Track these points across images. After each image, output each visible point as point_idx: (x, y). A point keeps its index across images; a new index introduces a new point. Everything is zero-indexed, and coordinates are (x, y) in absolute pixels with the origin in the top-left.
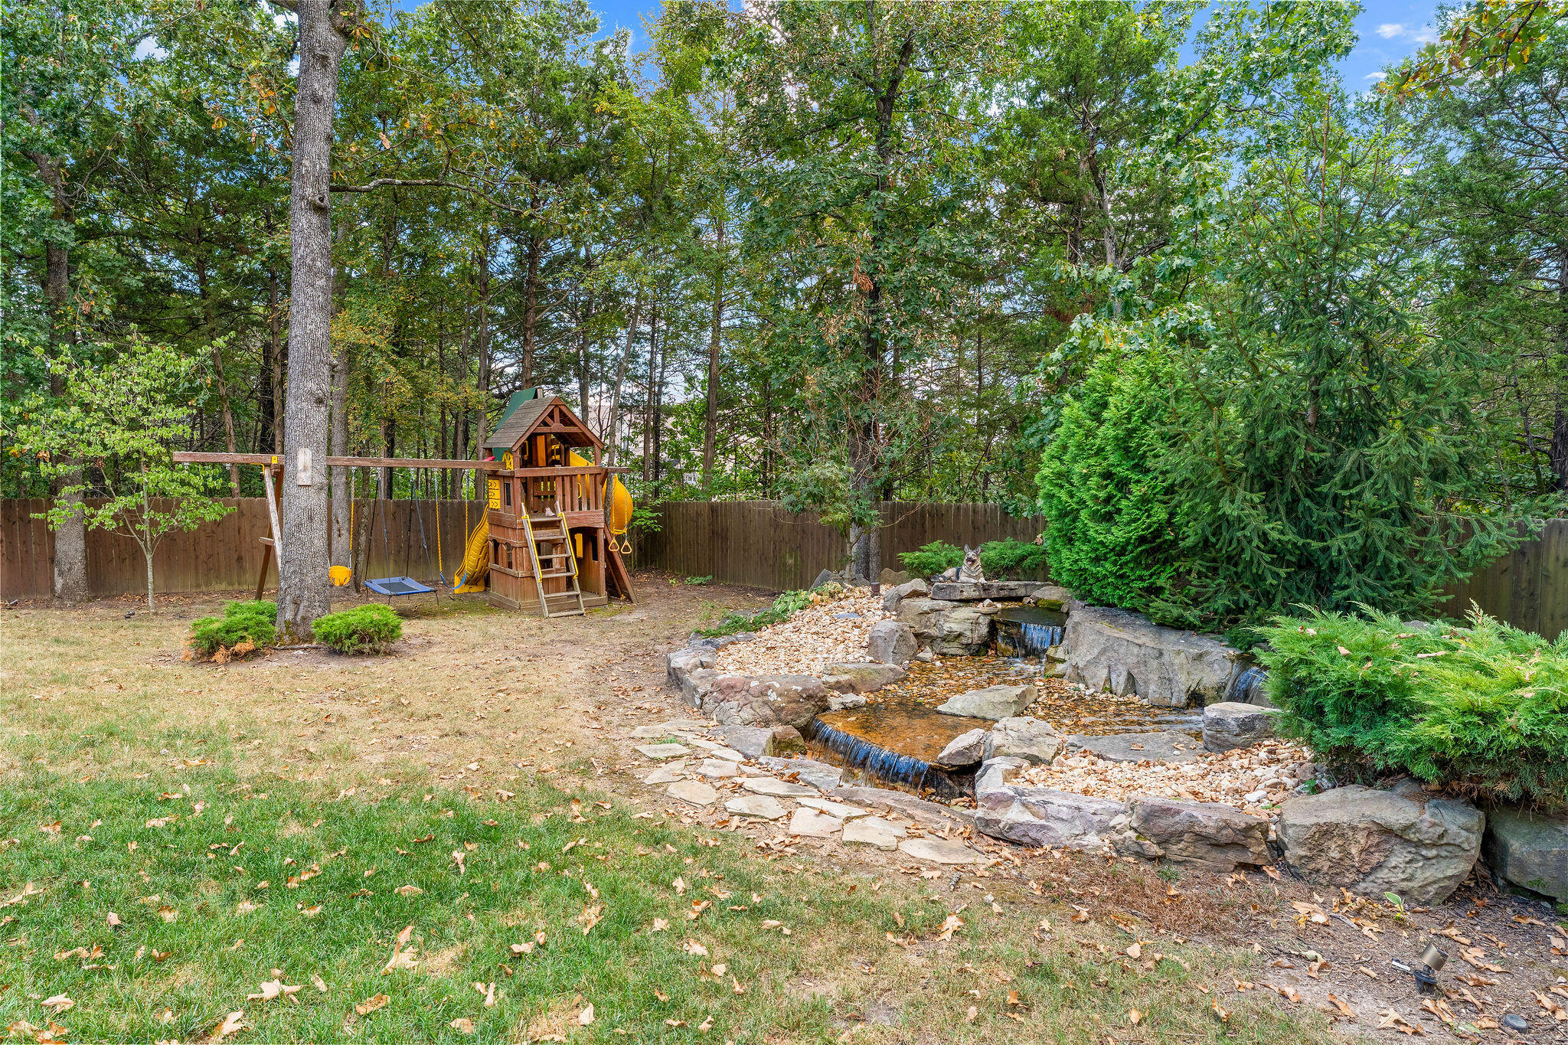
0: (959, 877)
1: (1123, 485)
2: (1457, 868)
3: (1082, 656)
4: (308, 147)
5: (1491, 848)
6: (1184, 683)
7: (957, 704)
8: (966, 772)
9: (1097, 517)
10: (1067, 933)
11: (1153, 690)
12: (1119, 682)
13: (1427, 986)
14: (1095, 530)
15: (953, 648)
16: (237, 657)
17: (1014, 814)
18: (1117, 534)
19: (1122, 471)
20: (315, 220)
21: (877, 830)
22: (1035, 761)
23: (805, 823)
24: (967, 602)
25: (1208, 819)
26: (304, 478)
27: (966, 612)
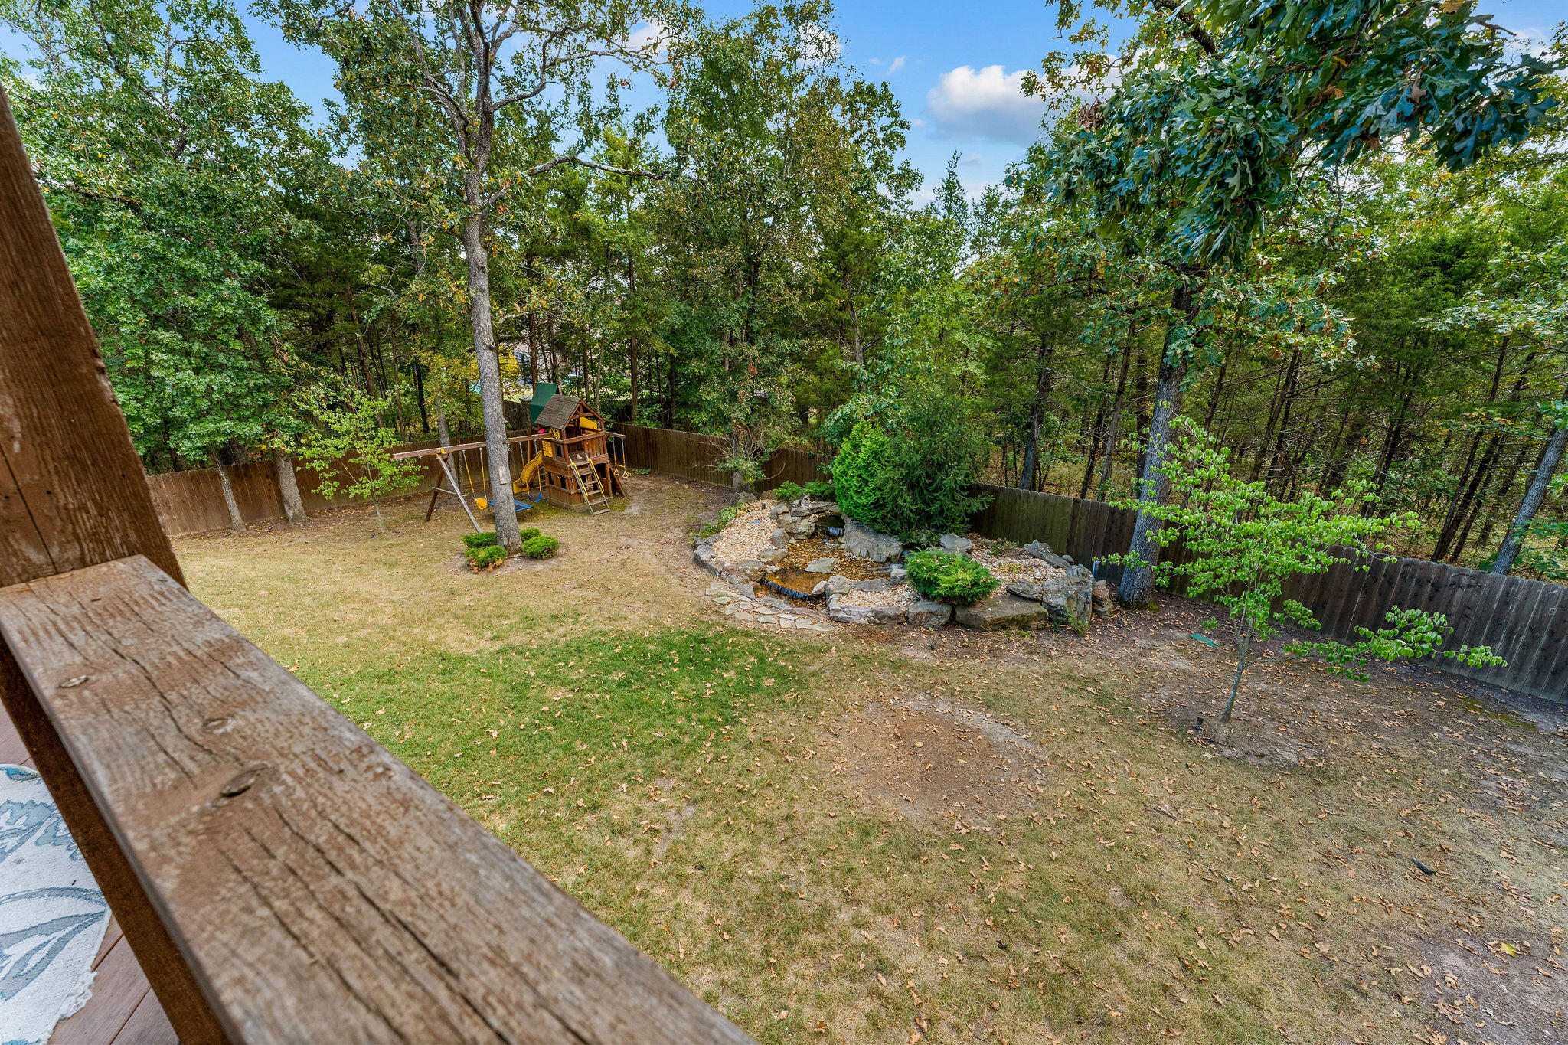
0: (831, 635)
1: (866, 482)
2: (945, 619)
3: (851, 544)
4: (482, 316)
5: (953, 613)
6: (885, 555)
7: (812, 567)
8: (822, 597)
9: (857, 492)
10: (859, 647)
11: (876, 557)
12: (864, 553)
13: (932, 648)
14: (855, 497)
15: (802, 537)
16: (495, 567)
17: (842, 615)
18: (863, 501)
19: (865, 477)
20: (491, 354)
21: (804, 623)
22: (843, 594)
23: (784, 624)
24: (805, 517)
25: (890, 613)
26: (503, 480)
27: (805, 522)
